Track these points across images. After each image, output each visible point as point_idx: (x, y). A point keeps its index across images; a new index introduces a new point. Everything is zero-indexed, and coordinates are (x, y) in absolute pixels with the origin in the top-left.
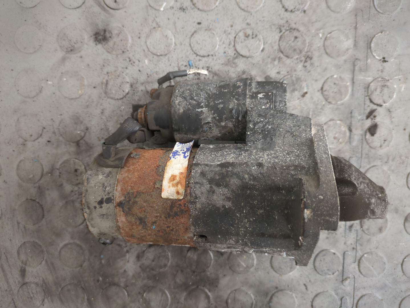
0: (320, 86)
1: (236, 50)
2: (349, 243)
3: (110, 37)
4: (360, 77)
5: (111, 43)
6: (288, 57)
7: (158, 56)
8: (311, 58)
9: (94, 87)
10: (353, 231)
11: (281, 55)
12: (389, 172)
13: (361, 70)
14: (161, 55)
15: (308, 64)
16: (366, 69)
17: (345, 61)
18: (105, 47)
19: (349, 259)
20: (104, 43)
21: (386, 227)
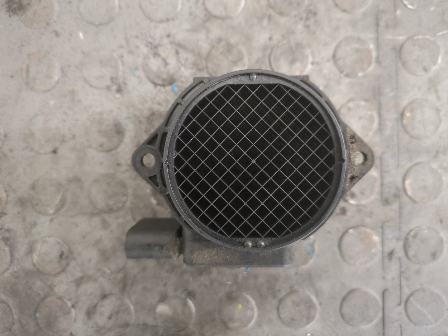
0: (331, 52)
1: (206, 9)
2: (389, 277)
3: (28, 4)
4: (388, 36)
5: (29, 13)
6: (281, 14)
7: (96, 25)
8: (315, 14)
9: (12, 77)
10: (394, 259)
11: (272, 12)
12: (440, 171)
13: (387, 27)
14: (101, 24)
15: (311, 22)
16: (395, 24)
17: (365, 14)
18: (22, 18)
19: (392, 301)
20: (20, 14)
21: (442, 251)
